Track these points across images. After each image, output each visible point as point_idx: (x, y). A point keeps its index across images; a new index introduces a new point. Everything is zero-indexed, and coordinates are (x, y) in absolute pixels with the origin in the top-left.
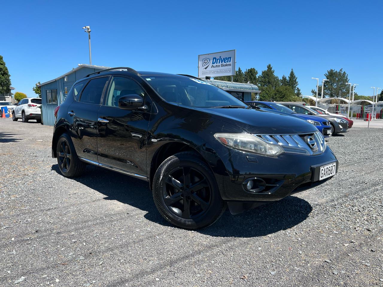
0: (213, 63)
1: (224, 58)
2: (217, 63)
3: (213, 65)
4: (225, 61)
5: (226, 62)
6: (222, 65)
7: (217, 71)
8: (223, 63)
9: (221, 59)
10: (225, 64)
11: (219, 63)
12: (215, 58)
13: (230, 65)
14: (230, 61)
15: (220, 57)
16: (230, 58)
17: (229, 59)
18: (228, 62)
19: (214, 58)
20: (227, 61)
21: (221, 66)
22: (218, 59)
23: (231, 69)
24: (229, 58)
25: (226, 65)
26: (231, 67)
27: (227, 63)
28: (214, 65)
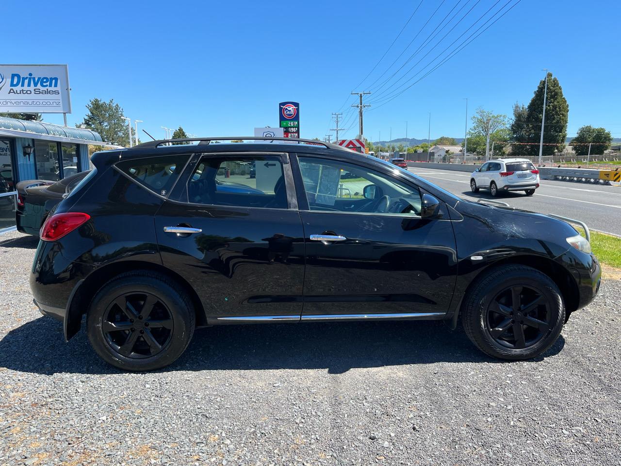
0: (12, 85)
1: (39, 78)
2: (23, 85)
3: (11, 89)
4: (45, 84)
5: (47, 86)
6: (39, 92)
7: (24, 101)
8: (39, 86)
9: (34, 79)
10: (45, 89)
11: (29, 85)
12: (18, 76)
13: (56, 92)
14: (56, 86)
15: (30, 74)
16: (56, 79)
17: (54, 81)
18: (50, 86)
19: (13, 76)
20: (48, 83)
21: (33, 92)
22: (24, 79)
23: (61, 101)
24: (52, 79)
25: (48, 92)
26: (59, 97)
27: (50, 89)
28: (15, 88)
